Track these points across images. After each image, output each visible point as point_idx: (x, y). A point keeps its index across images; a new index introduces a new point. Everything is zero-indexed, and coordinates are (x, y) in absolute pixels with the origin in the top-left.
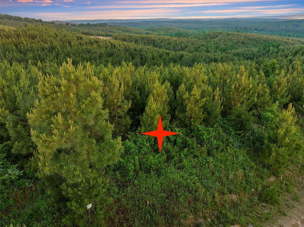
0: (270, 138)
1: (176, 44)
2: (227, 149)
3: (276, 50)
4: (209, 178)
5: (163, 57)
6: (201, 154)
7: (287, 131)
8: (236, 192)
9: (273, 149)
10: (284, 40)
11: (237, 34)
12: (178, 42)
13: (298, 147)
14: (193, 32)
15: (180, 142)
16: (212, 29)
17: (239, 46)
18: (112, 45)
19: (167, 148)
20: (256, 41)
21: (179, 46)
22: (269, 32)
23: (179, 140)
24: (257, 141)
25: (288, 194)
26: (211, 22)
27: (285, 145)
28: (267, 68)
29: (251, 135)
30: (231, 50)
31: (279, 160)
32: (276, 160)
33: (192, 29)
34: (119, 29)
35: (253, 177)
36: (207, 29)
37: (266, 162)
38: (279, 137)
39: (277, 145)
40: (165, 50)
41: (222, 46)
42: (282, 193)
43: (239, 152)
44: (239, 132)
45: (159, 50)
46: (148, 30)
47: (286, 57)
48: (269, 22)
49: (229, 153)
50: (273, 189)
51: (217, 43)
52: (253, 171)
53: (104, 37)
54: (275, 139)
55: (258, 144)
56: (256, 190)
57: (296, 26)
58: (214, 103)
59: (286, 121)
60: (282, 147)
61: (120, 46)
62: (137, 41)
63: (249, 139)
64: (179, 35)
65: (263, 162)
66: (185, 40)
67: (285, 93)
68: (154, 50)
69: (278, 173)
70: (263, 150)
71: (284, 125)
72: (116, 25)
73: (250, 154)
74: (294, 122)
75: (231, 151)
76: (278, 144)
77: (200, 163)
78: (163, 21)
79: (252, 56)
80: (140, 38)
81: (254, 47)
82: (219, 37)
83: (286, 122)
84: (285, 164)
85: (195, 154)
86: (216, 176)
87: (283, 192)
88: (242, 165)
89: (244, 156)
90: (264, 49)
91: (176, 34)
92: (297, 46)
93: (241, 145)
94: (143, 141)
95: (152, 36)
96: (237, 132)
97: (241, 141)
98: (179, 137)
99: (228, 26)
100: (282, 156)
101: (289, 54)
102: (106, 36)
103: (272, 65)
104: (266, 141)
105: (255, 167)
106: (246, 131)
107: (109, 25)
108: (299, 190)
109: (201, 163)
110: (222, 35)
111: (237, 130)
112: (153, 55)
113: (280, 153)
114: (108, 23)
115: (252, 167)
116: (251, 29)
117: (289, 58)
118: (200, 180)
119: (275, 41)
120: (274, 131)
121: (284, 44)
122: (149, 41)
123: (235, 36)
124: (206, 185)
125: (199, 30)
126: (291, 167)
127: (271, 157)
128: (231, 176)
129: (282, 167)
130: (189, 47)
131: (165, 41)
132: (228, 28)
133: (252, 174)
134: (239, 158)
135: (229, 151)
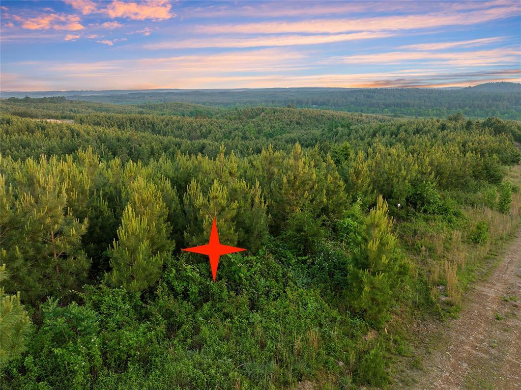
0: (357, 259)
1: (192, 128)
2: (285, 292)
3: (346, 131)
4: (255, 356)
5: (170, 149)
6: (237, 309)
7: (383, 244)
8: (311, 376)
9: (365, 280)
10: (356, 118)
11: (289, 111)
12: (194, 124)
13: (402, 270)
14: (218, 109)
15: (196, 291)
16: (249, 105)
17: (294, 129)
18: (72, 132)
19: (167, 307)
20: (317, 120)
21: (198, 131)
22: (333, 107)
23: (194, 289)
24: (337, 270)
25: (400, 359)
26: (247, 94)
27: (382, 268)
28: (337, 155)
29: (325, 260)
30: (281, 134)
31: (378, 297)
32: (373, 300)
33: (218, 105)
34: (89, 107)
35: (338, 337)
36: (242, 105)
37: (356, 306)
38: (372, 256)
39: (369, 271)
40: (174, 139)
41: (267, 129)
42: (391, 358)
43: (307, 295)
44: (304, 258)
45: (163, 139)
46: (142, 107)
47: (362, 139)
48: (332, 92)
49: (289, 299)
50: (376, 355)
51: (259, 125)
52: (336, 328)
53: (59, 119)
54: (365, 261)
55: (338, 275)
56: (347, 363)
57: (368, 97)
58: (254, 210)
59: (377, 226)
60: (378, 274)
61: (88, 134)
62: (122, 124)
63: (322, 269)
64: (196, 114)
65: (351, 306)
66: (207, 121)
67: (368, 187)
68: (153, 138)
69: (379, 323)
70: (348, 285)
71: (376, 233)
72: (84, 100)
73: (327, 295)
74: (390, 227)
75: (294, 294)
76: (371, 270)
77: (237, 329)
78: (169, 94)
79: (314, 141)
80: (127, 120)
81: (315, 128)
82: (261, 115)
83: (378, 229)
84: (387, 304)
85: (226, 311)
86: (269, 350)
87: (393, 356)
88: (316, 318)
89: (316, 301)
90: (330, 130)
91: (191, 113)
92: (375, 125)
93: (310, 281)
94: (116, 300)
95: (150, 116)
96: (300, 258)
97: (309, 273)
98: (194, 282)
99: (273, 99)
100: (381, 290)
101: (365, 135)
102: (62, 118)
103: (343, 151)
104: (351, 267)
105: (339, 318)
106: (314, 254)
107: (68, 101)
108: (417, 347)
109: (237, 327)
110: (266, 111)
111: (300, 255)
112: (152, 148)
113: (377, 285)
114: (68, 97)
115: (334, 320)
116: (307, 103)
117: (366, 140)
118: (239, 363)
119: (343, 119)
120: (361, 246)
121: (356, 123)
122: (144, 124)
123: (284, 114)
124: (251, 372)
125: (229, 106)
126: (398, 309)
127: (363, 295)
128: (298, 344)
129: (383, 311)
130: (215, 132)
131: (173, 123)
132: (273, 102)
133: (336, 333)
134: (309, 305)
135: (290, 296)
